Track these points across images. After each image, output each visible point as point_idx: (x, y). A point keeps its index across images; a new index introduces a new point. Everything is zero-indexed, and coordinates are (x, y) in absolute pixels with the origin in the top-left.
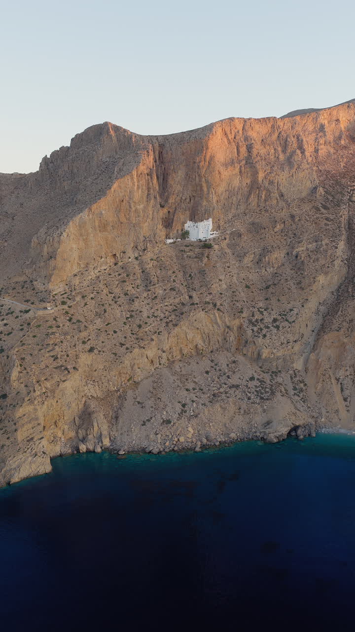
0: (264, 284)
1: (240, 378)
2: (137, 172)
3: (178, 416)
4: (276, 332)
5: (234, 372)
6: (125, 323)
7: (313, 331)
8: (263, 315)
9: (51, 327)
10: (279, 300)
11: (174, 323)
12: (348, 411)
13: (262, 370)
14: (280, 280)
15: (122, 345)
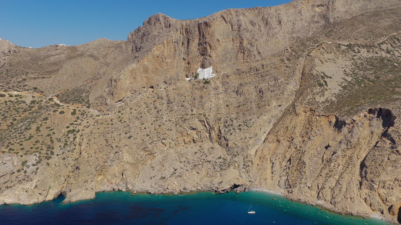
0: (238, 104)
1: (212, 157)
2: (167, 41)
3: (170, 175)
4: (239, 132)
5: (210, 154)
6: (152, 124)
7: (265, 133)
8: (233, 122)
9: (108, 124)
10: (244, 114)
11: (180, 125)
12: (272, 179)
13: (227, 153)
14: (247, 102)
15: (148, 135)
